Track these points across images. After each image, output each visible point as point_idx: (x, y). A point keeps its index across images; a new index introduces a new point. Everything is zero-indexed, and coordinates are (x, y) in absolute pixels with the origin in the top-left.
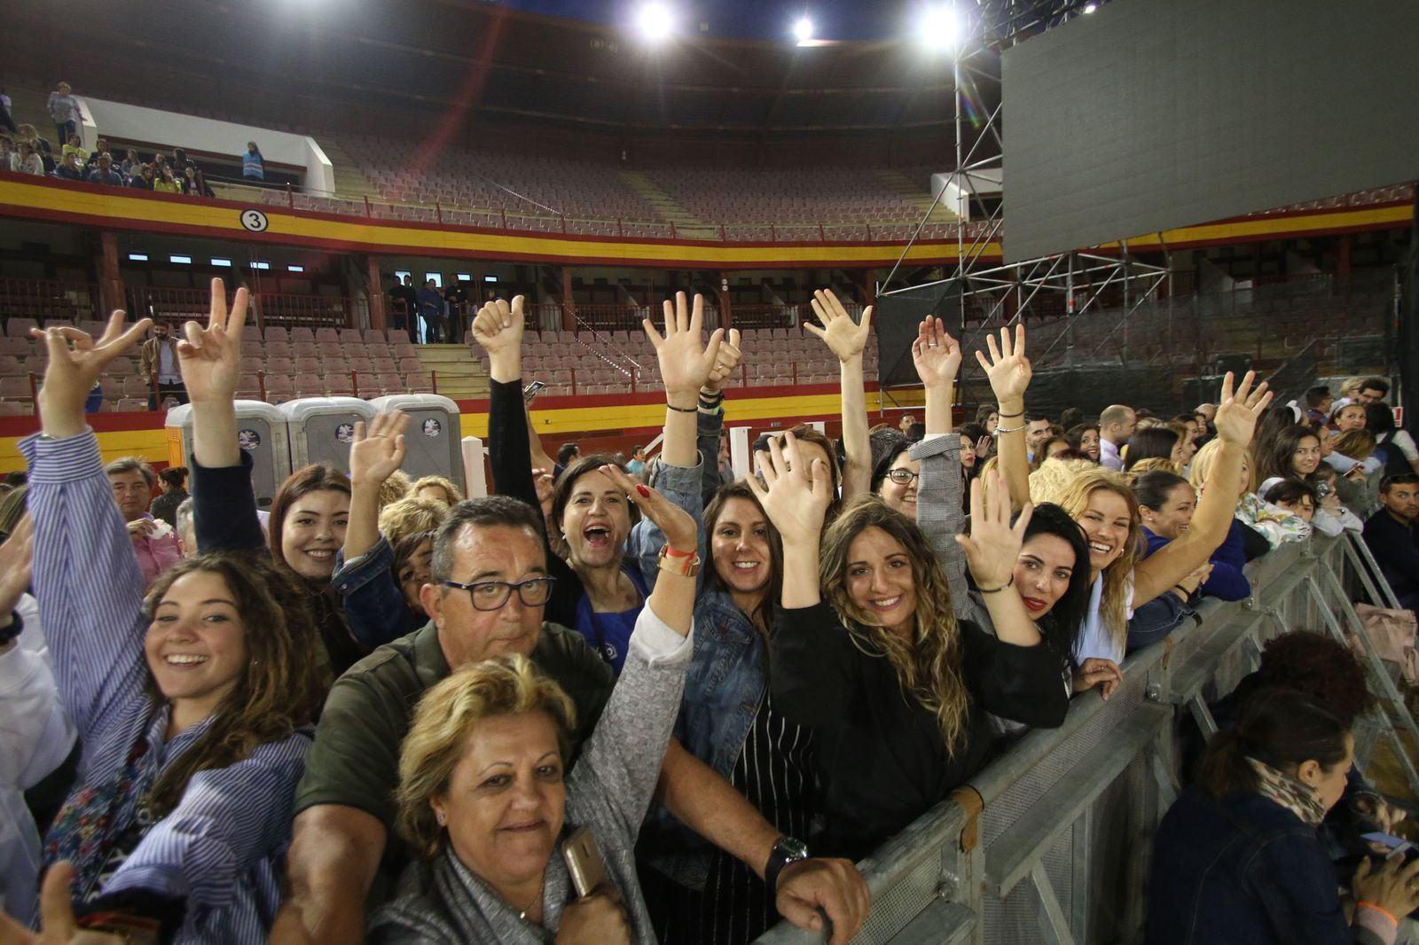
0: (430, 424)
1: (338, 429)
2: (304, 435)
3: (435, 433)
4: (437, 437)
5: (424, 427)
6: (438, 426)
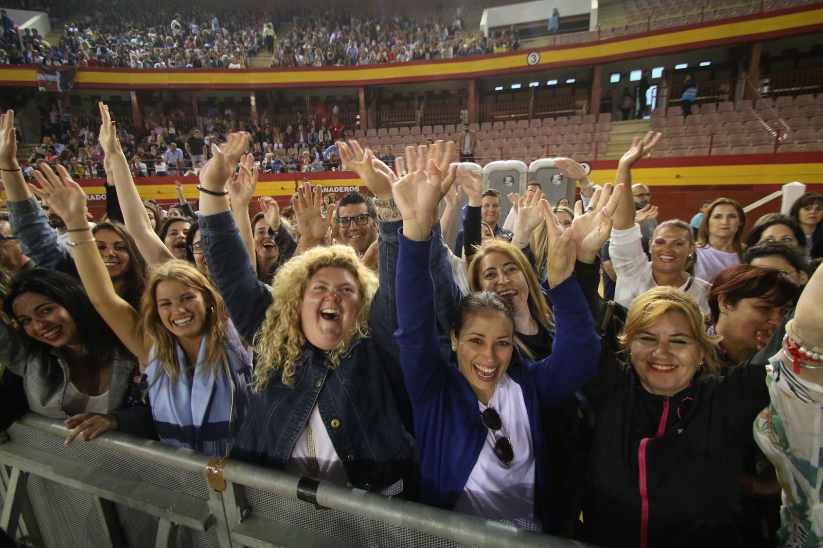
0: (556, 177)
1: (505, 179)
2: (489, 181)
3: (559, 182)
4: (560, 185)
5: (552, 179)
6: (561, 178)
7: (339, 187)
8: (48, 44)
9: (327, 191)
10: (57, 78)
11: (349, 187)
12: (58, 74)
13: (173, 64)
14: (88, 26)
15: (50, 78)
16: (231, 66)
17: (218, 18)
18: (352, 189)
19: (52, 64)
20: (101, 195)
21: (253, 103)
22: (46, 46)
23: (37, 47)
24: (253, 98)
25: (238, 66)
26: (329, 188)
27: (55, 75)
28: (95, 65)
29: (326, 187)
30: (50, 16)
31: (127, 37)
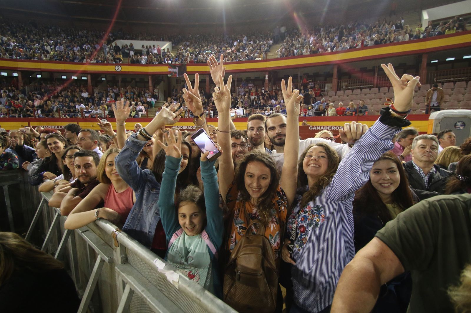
7: (328, 126)
8: (173, 55)
9: (319, 129)
10: (176, 70)
11: (335, 126)
12: (177, 68)
13: (227, 60)
14: (188, 46)
15: (174, 70)
16: (257, 59)
17: (247, 37)
18: (337, 128)
19: (175, 63)
20: (193, 126)
21: (267, 78)
22: (172, 56)
23: (169, 57)
24: (267, 76)
25: (260, 59)
26: (321, 127)
27: (176, 69)
28: (192, 63)
29: (319, 126)
30: (172, 44)
31: (204, 50)
